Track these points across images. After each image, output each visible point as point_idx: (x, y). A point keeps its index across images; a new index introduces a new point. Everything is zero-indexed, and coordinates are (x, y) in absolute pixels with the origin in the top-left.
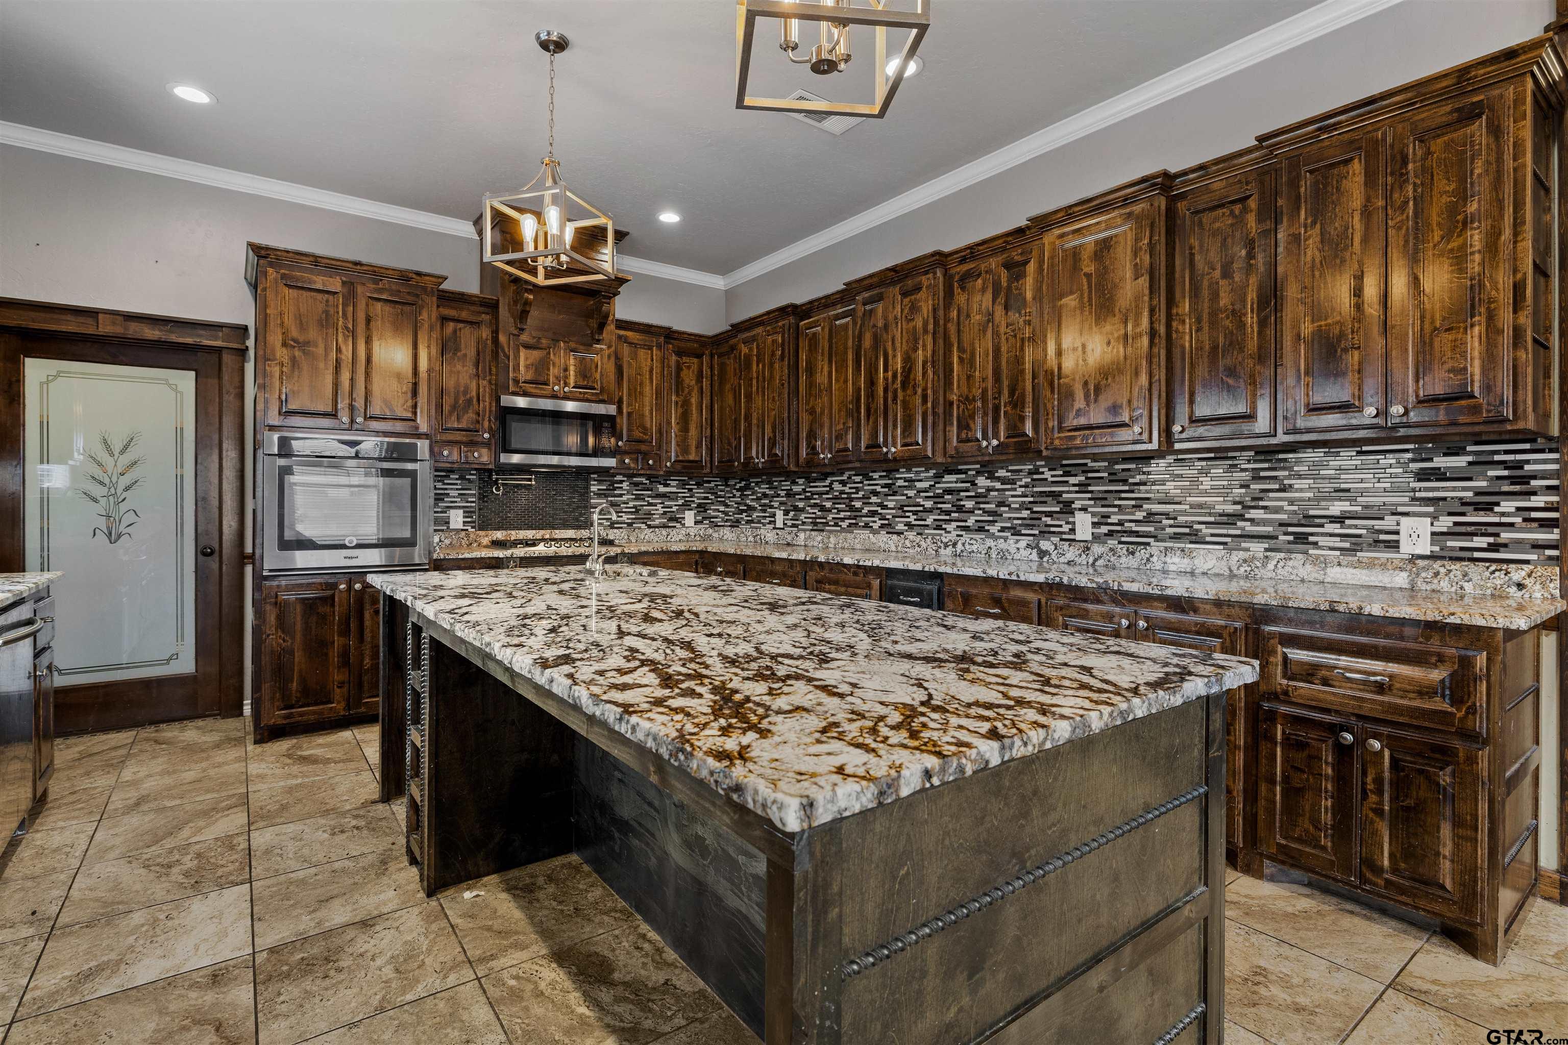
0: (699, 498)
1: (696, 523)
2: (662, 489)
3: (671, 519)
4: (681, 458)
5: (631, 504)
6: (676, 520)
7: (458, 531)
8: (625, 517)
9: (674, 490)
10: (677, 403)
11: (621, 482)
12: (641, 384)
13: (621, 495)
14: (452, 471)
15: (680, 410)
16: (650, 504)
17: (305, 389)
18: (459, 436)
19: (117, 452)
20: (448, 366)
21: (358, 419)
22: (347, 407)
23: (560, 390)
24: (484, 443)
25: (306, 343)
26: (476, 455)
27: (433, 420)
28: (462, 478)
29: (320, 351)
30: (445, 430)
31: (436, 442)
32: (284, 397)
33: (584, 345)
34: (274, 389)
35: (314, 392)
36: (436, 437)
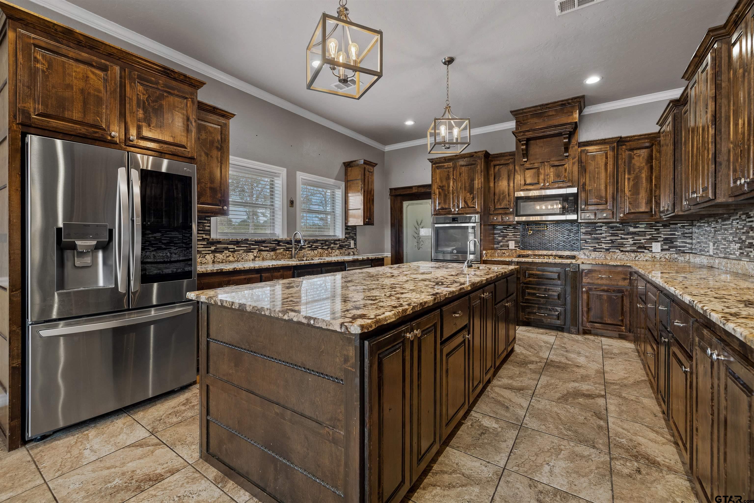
0: (664, 235)
1: (662, 250)
2: (632, 229)
3: (639, 247)
4: (632, 211)
5: (608, 238)
6: (645, 248)
7: (512, 250)
8: (604, 246)
9: (643, 230)
10: (629, 179)
11: (601, 226)
12: (598, 173)
13: (601, 234)
14: (510, 225)
15: (632, 183)
16: (622, 238)
17: (443, 201)
18: (500, 211)
19: (419, 224)
20: (496, 184)
21: (457, 210)
22: (454, 206)
23: (544, 185)
24: (511, 213)
25: (443, 186)
26: (507, 218)
27: (482, 206)
28: (514, 228)
29: (446, 188)
30: (495, 209)
31: (491, 214)
32: (437, 205)
33: (558, 161)
34: (435, 203)
35: (445, 202)
36: (492, 212)
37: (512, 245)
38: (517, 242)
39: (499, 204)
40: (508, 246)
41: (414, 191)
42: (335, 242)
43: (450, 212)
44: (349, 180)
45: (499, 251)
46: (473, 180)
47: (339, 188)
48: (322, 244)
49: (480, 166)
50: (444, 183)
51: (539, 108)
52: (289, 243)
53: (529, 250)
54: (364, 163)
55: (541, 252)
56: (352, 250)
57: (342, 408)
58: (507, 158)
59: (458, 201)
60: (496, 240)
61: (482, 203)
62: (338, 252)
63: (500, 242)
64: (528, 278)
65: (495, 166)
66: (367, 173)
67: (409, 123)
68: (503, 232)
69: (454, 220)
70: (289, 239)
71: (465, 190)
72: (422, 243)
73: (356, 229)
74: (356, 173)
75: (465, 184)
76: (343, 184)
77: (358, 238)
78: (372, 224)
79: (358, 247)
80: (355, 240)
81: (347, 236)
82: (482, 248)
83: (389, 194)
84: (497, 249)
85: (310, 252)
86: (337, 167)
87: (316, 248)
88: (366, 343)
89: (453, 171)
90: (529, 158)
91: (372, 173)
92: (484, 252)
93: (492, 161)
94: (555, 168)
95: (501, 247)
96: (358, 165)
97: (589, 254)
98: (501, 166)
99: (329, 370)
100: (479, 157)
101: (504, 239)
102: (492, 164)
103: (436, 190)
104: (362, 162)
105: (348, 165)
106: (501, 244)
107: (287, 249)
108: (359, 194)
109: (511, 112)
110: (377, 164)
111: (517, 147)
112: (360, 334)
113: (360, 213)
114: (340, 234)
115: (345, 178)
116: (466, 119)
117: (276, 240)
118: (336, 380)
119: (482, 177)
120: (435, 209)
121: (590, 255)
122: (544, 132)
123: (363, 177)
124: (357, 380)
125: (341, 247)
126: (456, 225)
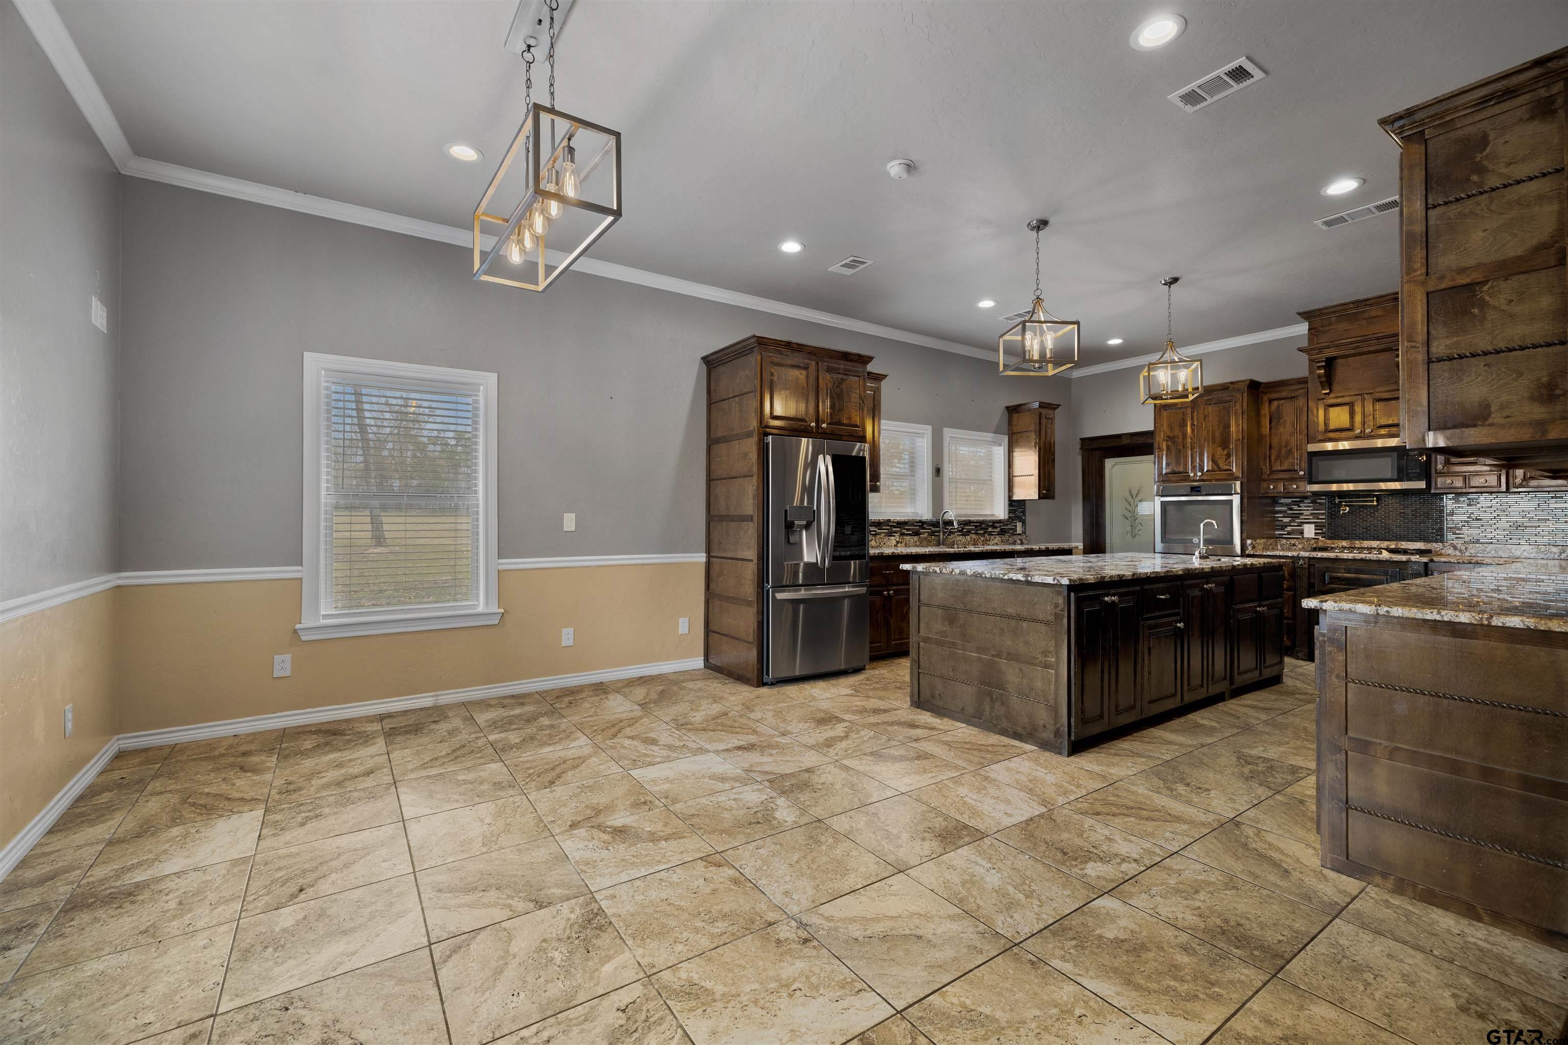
7: (1309, 539)
14: (1306, 498)
17: (1174, 461)
18: (1282, 475)
19: (1135, 496)
20: (1273, 431)
21: (1199, 474)
22: (1194, 468)
23: (1363, 431)
24: (1301, 478)
25: (1174, 437)
26: (1295, 486)
27: (1245, 468)
28: (1314, 502)
29: (1180, 440)
30: (1272, 472)
31: (1265, 480)
32: (1164, 466)
33: (1389, 391)
34: (1160, 463)
35: (1178, 463)
36: (1265, 477)
37: (1309, 531)
38: (1318, 527)
39: (1278, 463)
40: (1302, 533)
41: (1125, 442)
42: (994, 523)
43: (1187, 478)
44: (1014, 431)
45: (1285, 541)
46: (1228, 426)
47: (1000, 445)
48: (976, 526)
49: (1242, 402)
50: (1177, 432)
51: (1352, 306)
52: (935, 524)
53: (1345, 539)
54: (1040, 406)
55: (1366, 544)
56: (1019, 537)
57: (1053, 642)
58: (1293, 387)
59: (1202, 460)
60: (1277, 523)
61: (1245, 463)
62: (998, 539)
63: (1286, 527)
64: (1329, 583)
65: (1271, 401)
66: (1044, 421)
67: (1115, 342)
68: (1292, 509)
69: (1195, 490)
70: (934, 520)
71: (1214, 442)
72: (1139, 527)
73: (1024, 505)
74: (1025, 421)
75: (1213, 434)
76: (1006, 439)
77: (1028, 518)
78: (1053, 498)
79: (1027, 533)
80: (1024, 522)
81: (1011, 515)
82: (1245, 535)
83: (1079, 446)
84: (1280, 537)
85: (960, 538)
86: (997, 414)
87: (969, 533)
88: (1072, 594)
89: (1192, 413)
90: (1334, 387)
91: (1052, 419)
92: (1249, 542)
93: (1266, 393)
94: (1382, 404)
95: (1289, 534)
96: (1030, 410)
97: (1463, 548)
98: (1283, 401)
99: (1041, 617)
100: (1239, 390)
101: (1294, 522)
102: (1266, 398)
103: (1160, 440)
104: (1036, 405)
105: (1013, 411)
106: (1289, 529)
107: (932, 533)
108: (1032, 452)
109: (1300, 314)
110: (1059, 406)
111: (1311, 371)
112: (1068, 585)
113: (1034, 480)
114: (1000, 512)
115: (1009, 430)
116: (1197, 361)
117: (920, 521)
118: (1047, 623)
119: (1245, 421)
120: (1160, 474)
121: (1466, 549)
122: (1358, 347)
123: (1038, 427)
124: (1065, 620)
125: (1002, 532)
126: (1200, 498)
